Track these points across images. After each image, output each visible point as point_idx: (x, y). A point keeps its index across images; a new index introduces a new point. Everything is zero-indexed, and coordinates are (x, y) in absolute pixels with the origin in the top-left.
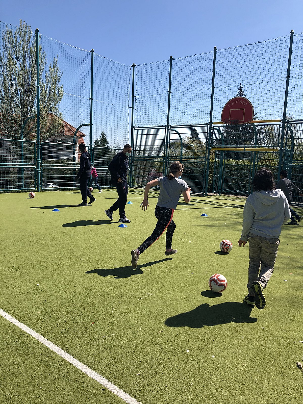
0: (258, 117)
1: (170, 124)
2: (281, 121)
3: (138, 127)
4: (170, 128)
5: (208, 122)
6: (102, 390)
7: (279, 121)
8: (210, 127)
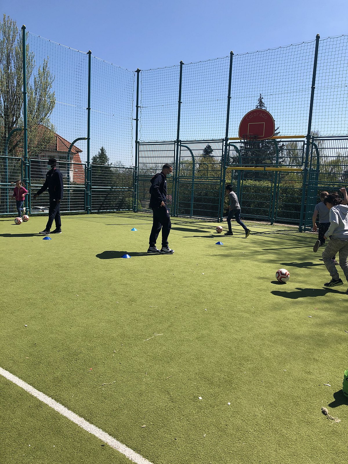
0: (279, 133)
1: (180, 139)
2: (306, 137)
3: (143, 142)
4: (180, 144)
5: (224, 137)
6: (102, 446)
7: (303, 137)
8: (226, 143)
